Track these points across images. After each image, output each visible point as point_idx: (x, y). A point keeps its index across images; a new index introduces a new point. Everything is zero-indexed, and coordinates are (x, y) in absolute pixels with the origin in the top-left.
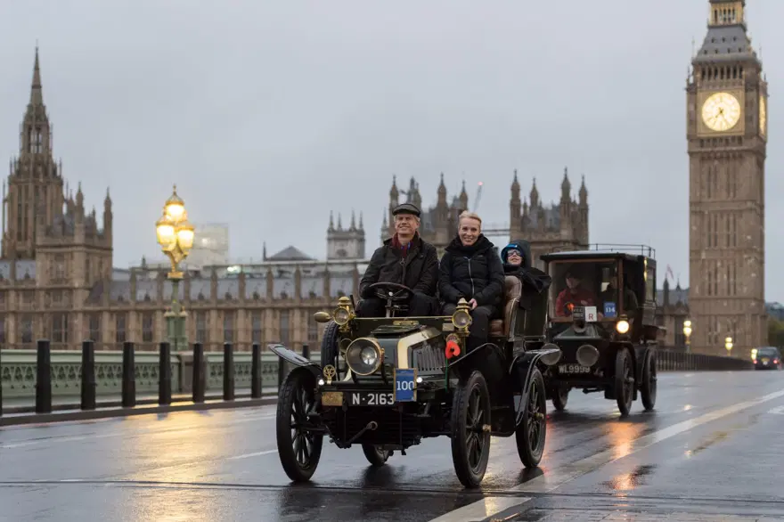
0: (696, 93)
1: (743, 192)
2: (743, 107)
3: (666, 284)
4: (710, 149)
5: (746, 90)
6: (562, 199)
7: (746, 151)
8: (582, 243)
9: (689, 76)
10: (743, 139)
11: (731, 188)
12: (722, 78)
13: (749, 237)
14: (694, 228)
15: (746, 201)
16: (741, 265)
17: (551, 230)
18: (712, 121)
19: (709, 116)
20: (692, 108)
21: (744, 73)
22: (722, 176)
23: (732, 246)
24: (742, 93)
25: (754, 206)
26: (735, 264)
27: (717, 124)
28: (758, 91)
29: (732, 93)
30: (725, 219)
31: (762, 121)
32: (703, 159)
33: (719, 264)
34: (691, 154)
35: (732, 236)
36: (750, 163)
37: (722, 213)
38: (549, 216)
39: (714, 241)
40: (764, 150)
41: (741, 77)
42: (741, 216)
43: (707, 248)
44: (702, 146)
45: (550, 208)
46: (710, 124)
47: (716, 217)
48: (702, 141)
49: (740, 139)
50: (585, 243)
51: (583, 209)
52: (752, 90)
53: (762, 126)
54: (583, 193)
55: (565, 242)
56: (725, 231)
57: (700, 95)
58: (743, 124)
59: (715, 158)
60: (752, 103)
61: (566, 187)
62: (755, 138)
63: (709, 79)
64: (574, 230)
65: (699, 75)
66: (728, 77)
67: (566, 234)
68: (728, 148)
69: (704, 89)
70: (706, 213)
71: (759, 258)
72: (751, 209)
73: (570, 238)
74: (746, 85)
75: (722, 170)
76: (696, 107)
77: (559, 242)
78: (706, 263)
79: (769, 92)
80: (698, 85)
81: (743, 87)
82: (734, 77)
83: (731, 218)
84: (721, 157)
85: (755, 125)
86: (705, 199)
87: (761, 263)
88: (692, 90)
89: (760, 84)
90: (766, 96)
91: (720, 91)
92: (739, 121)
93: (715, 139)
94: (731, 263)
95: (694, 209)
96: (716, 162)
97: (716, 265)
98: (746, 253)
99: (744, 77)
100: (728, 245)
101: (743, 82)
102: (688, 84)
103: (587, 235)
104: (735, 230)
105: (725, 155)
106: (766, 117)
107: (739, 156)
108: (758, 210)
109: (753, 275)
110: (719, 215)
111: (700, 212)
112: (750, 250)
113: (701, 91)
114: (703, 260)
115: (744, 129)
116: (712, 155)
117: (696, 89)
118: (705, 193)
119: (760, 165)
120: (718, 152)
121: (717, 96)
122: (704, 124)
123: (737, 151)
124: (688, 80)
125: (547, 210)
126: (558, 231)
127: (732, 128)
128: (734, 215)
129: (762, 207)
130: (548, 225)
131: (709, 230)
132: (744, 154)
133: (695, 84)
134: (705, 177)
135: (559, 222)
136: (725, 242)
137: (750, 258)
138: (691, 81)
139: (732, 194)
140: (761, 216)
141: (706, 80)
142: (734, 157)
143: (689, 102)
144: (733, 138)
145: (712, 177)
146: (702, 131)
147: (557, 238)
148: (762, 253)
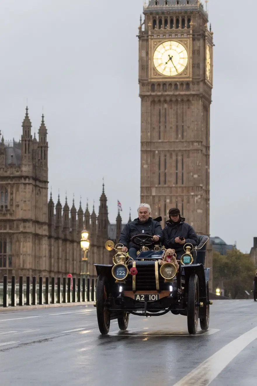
0: (147, 40)
1: (190, 135)
2: (191, 55)
3: (119, 219)
4: (159, 94)
5: (194, 40)
6: (22, 137)
7: (194, 95)
8: (41, 179)
9: (141, 25)
10: (191, 85)
11: (180, 129)
12: (171, 27)
13: (196, 176)
14: (145, 166)
15: (193, 142)
16: (188, 202)
17: (12, 165)
18: (163, 67)
19: (160, 62)
20: (144, 54)
21: (191, 23)
22: (172, 119)
23: (180, 184)
24: (189, 41)
25: (199, 147)
26: (183, 201)
27: (167, 69)
28: (204, 40)
29: (180, 42)
30: (174, 158)
31: (208, 68)
32: (153, 102)
33: (168, 201)
34: (143, 97)
35: (180, 175)
36: (197, 106)
37: (171, 153)
38: (11, 153)
39: (163, 179)
40: (210, 95)
41: (189, 27)
42: (188, 157)
43: (156, 186)
44: (153, 90)
45: (12, 145)
46: (160, 70)
47: (165, 156)
48: (153, 85)
49: (188, 84)
50: (44, 179)
51: (43, 146)
52: (199, 40)
53: (208, 73)
54: (43, 131)
55: (26, 177)
56: (173, 170)
57: (151, 42)
58: (190, 70)
59: (165, 101)
60: (199, 51)
61: (27, 125)
62: (201, 84)
63: (160, 28)
64: (34, 167)
65: (150, 24)
66: (177, 27)
67: (26, 170)
68: (177, 93)
69: (155, 36)
70: (157, 152)
71: (204, 196)
72: (197, 150)
73: (30, 174)
74: (193, 35)
75: (171, 111)
76: (147, 54)
77: (20, 177)
78: (157, 200)
79: (214, 41)
80: (150, 33)
81: (191, 36)
82: (183, 27)
83: (180, 158)
84: (171, 101)
85: (201, 72)
86: (156, 140)
87: (207, 200)
88: (143, 37)
89: (206, 34)
90: (212, 45)
91: (170, 39)
92: (186, 68)
93: (164, 84)
94: (179, 199)
95: (145, 149)
96: (166, 106)
97: (165, 201)
98: (193, 190)
99: (191, 27)
100: (177, 183)
101: (191, 32)
102: (141, 31)
103: (46, 171)
104: (183, 169)
105: (174, 99)
106: (211, 65)
107: (187, 100)
108: (204, 150)
109: (199, 211)
110: (168, 155)
111: (151, 151)
112: (196, 187)
113: (152, 39)
114: (154, 197)
115: (191, 76)
116: (162, 99)
117: (148, 36)
118: (156, 134)
119: (206, 109)
120: (168, 95)
121: (167, 44)
122: (154, 69)
123: (185, 95)
124: (140, 28)
125: (8, 147)
126: (19, 167)
127: (181, 74)
128: (182, 155)
129: (208, 148)
130: (9, 161)
131: (159, 169)
132: (191, 98)
133: (146, 32)
134: (155, 119)
135: (20, 158)
136: (173, 179)
137: (197, 196)
138: (143, 30)
139: (180, 136)
140: (207, 156)
141: (157, 29)
142: (182, 100)
143: (141, 49)
144: (182, 84)
145: (162, 119)
146: (152, 76)
147: (17, 174)
148: (207, 192)
